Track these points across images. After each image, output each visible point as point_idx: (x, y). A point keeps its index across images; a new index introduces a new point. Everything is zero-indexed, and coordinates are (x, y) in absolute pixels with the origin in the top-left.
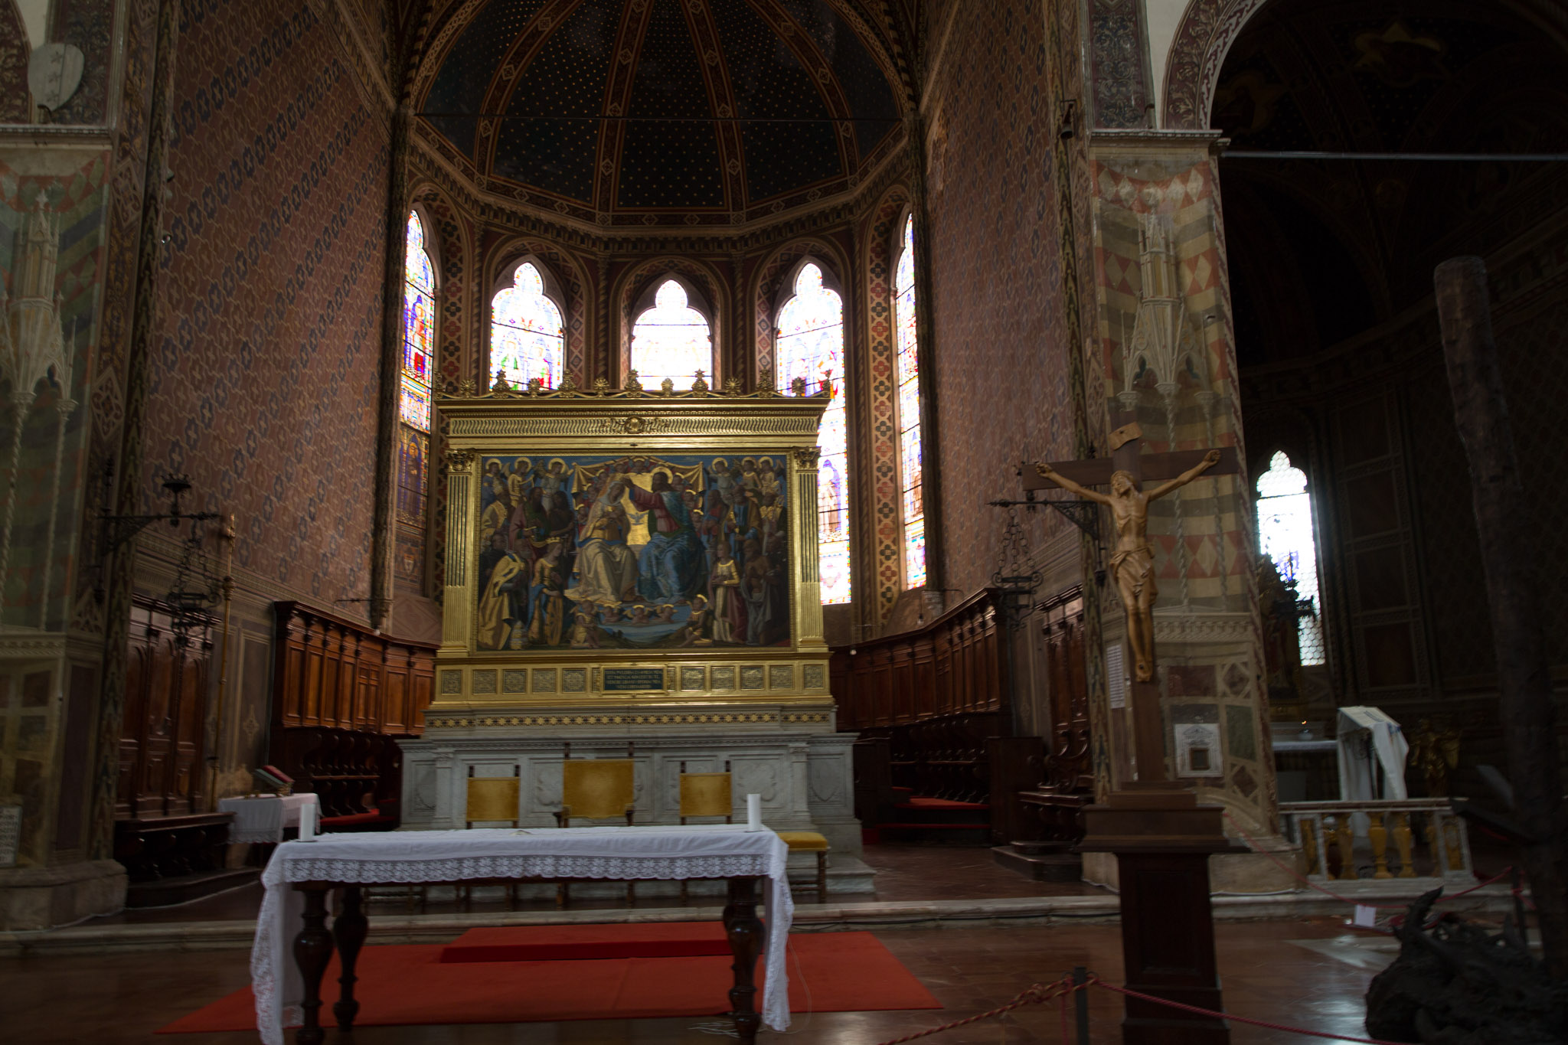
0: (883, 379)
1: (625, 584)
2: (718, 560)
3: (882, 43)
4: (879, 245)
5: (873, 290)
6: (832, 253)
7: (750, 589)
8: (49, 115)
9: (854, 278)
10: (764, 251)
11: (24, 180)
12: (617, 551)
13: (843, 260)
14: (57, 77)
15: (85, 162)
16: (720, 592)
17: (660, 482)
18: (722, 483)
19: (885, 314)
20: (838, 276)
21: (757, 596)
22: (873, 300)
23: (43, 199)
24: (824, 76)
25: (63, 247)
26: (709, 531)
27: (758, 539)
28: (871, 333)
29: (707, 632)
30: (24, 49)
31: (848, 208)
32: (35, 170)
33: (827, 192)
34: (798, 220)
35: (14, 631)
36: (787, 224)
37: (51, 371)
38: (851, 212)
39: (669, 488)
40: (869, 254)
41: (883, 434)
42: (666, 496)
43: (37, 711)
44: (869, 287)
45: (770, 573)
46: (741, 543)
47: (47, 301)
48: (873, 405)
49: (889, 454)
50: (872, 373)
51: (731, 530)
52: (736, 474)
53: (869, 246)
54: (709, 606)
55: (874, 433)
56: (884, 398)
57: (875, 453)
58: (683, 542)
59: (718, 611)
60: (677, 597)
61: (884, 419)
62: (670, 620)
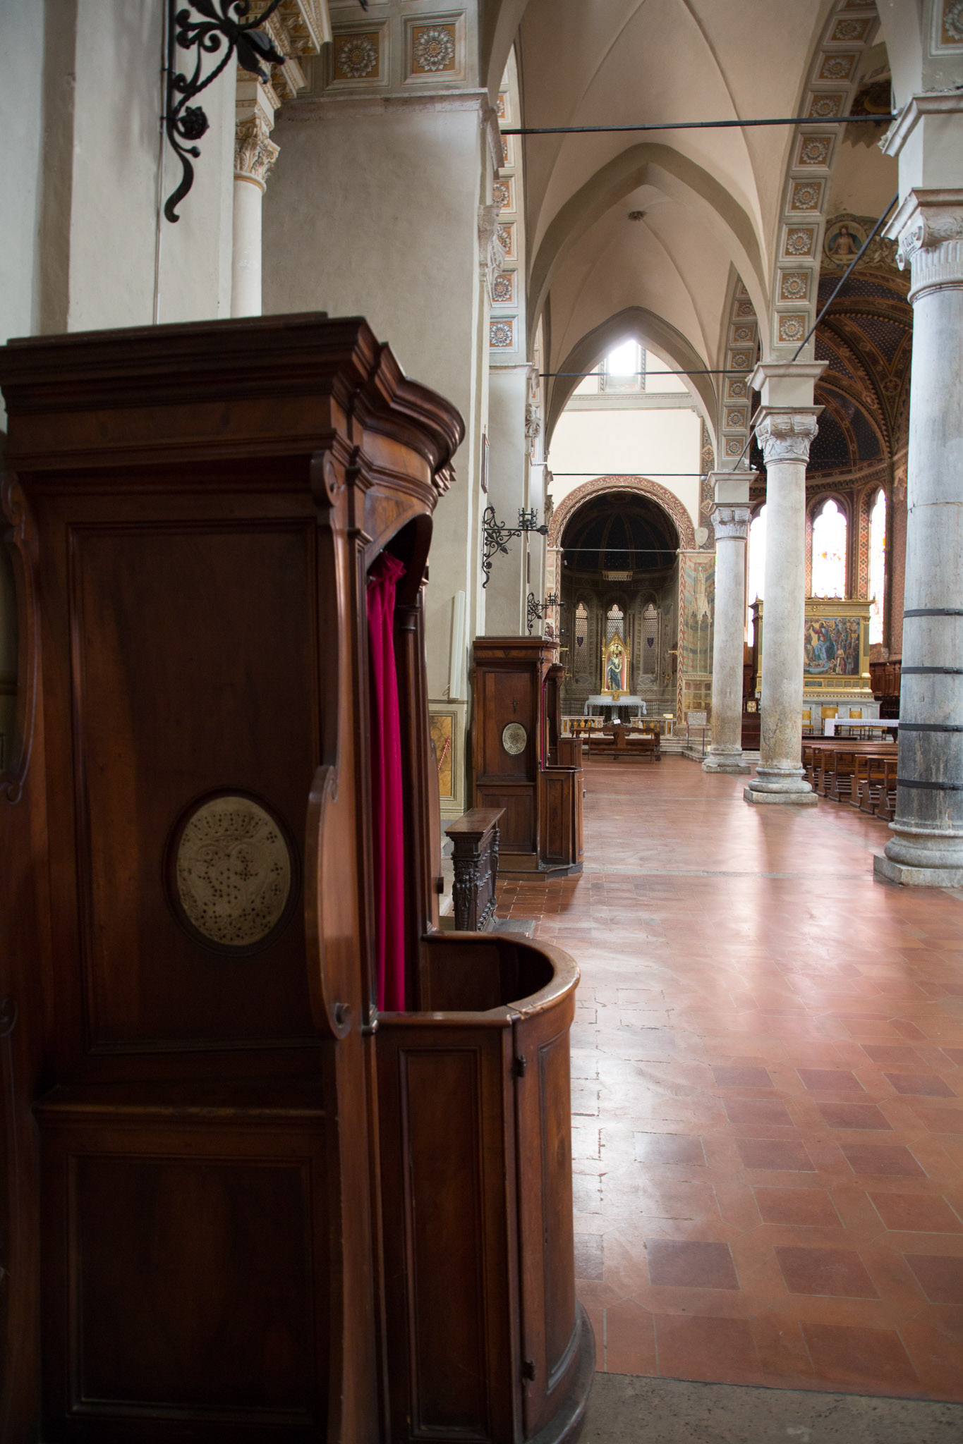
0: (864, 558)
1: (811, 656)
2: (838, 649)
3: (878, 425)
4: (866, 501)
5: (862, 520)
6: (843, 500)
7: (847, 658)
8: (701, 547)
9: (853, 512)
10: (811, 496)
11: (695, 564)
12: (808, 646)
13: (847, 502)
14: (702, 537)
15: (710, 559)
16: (839, 659)
17: (822, 626)
18: (840, 626)
19: (866, 530)
20: (845, 510)
21: (849, 660)
22: (862, 524)
23: (700, 569)
24: (846, 425)
25: (706, 581)
26: (836, 641)
27: (850, 643)
28: (860, 538)
29: (834, 671)
30: (693, 529)
31: (852, 481)
32: (698, 561)
33: (842, 473)
34: (828, 484)
35: (702, 674)
36: (822, 485)
37: (706, 612)
38: (853, 483)
39: (824, 627)
40: (861, 504)
41: (863, 581)
42: (823, 630)
43: (708, 692)
44: (860, 518)
45: (854, 654)
46: (845, 645)
47: (703, 595)
48: (859, 569)
49: (865, 589)
50: (860, 555)
51: (842, 640)
52: (845, 624)
53: (861, 502)
54: (835, 662)
55: (859, 580)
56: (864, 566)
57: (859, 589)
58: (828, 644)
59: (838, 665)
60: (826, 660)
61: (864, 575)
62: (823, 667)
